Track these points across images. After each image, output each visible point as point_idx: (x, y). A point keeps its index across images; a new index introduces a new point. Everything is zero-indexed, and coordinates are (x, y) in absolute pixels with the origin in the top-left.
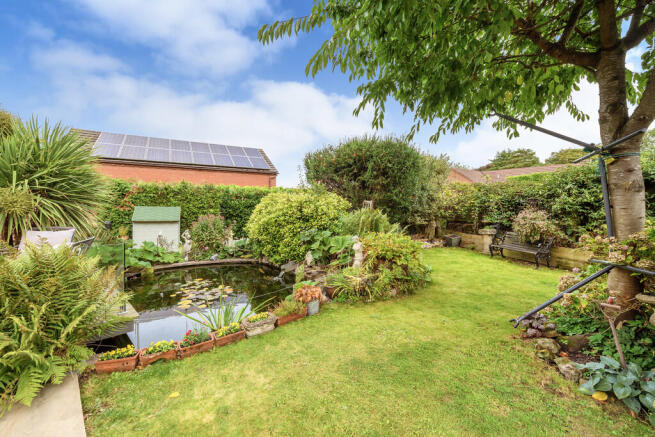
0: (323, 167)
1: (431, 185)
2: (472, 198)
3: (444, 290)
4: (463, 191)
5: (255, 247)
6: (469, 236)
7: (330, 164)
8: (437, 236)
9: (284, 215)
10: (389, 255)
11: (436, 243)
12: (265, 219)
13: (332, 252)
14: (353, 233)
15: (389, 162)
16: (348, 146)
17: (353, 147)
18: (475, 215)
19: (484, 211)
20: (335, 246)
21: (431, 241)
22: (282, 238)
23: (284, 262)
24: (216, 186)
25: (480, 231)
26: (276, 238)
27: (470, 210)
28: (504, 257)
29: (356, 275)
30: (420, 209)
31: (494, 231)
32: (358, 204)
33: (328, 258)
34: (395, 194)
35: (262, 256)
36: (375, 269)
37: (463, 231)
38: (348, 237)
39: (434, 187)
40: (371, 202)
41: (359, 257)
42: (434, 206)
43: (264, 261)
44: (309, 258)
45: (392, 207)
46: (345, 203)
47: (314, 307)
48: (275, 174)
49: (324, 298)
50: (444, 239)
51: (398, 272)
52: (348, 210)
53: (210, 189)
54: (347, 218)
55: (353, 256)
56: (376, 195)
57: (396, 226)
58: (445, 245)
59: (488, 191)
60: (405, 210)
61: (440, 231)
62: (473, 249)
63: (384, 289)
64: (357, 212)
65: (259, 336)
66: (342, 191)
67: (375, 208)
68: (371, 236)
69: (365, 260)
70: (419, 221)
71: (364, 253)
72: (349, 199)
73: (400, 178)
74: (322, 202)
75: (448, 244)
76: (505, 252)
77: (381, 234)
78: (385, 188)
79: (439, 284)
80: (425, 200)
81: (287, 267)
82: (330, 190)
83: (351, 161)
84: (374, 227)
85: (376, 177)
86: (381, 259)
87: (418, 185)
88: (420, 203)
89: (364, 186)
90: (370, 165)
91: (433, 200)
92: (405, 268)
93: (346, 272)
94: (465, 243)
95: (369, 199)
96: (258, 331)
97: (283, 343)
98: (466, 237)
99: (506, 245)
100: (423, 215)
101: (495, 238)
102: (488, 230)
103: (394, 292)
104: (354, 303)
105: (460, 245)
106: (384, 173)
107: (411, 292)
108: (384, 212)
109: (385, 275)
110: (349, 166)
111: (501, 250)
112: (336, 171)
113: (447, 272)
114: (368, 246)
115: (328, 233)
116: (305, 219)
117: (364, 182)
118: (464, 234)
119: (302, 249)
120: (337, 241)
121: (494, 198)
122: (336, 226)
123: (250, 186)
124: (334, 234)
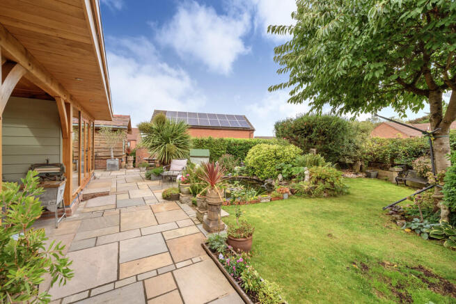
0: (286, 130)
1: (358, 138)
2: (387, 148)
3: (356, 197)
4: (381, 143)
5: (250, 171)
6: (384, 171)
7: (291, 129)
8: (361, 170)
9: (267, 156)
10: (323, 177)
11: (360, 175)
12: (257, 157)
13: (293, 174)
14: (304, 166)
15: (327, 128)
16: (302, 119)
17: (305, 119)
18: (388, 159)
19: (394, 156)
20: (295, 171)
21: (356, 174)
22: (265, 167)
23: (267, 178)
24: (225, 138)
25: (391, 169)
26: (262, 167)
27: (384, 155)
28: (407, 186)
29: (306, 184)
30: (349, 154)
31: (401, 169)
32: (306, 151)
33: (291, 177)
34: (330, 146)
35: (254, 175)
36: (316, 183)
37: (381, 168)
38: (302, 168)
39: (360, 140)
40: (315, 150)
41: (307, 178)
42: (359, 152)
43: (254, 178)
44: (280, 177)
45: (328, 153)
46: (299, 150)
47: (286, 196)
48: (253, 130)
49: (290, 194)
50: (366, 173)
51: (328, 185)
52: (302, 154)
53: (222, 140)
54: (301, 158)
55: (304, 177)
56: (318, 146)
57: (330, 163)
58: (366, 177)
59: (398, 144)
60: (338, 154)
61: (364, 168)
62: (386, 180)
63: (320, 193)
64: (306, 155)
65: (265, 203)
66: (297, 143)
67: (317, 153)
68: (314, 168)
69: (310, 179)
70: (348, 161)
71: (310, 175)
72: (302, 147)
73: (333, 136)
74: (287, 149)
75: (368, 176)
76: (408, 183)
77: (320, 167)
78: (324, 142)
79: (353, 194)
80: (351, 148)
81: (269, 181)
82: (291, 143)
83: (304, 128)
84: (316, 163)
85: (318, 136)
86: (319, 178)
87: (346, 140)
88: (348, 150)
89: (310, 141)
90: (315, 130)
91: (358, 148)
92: (332, 184)
93: (301, 183)
94: (381, 176)
95: (314, 148)
96: (264, 201)
97: (275, 206)
98: (381, 172)
99: (409, 178)
100: (350, 157)
101: (400, 174)
102: (396, 168)
103: (325, 195)
104: (305, 197)
105: (377, 177)
106: (324, 134)
107: (335, 196)
108: (322, 156)
109: (320, 186)
110: (303, 130)
111: (405, 181)
112: (294, 132)
113: (361, 190)
114: (312, 172)
115: (290, 165)
116: (278, 158)
117: (310, 139)
118: (380, 171)
119: (276, 172)
120: (296, 170)
121: (402, 149)
122: (295, 162)
123: (241, 138)
124: (293, 166)
